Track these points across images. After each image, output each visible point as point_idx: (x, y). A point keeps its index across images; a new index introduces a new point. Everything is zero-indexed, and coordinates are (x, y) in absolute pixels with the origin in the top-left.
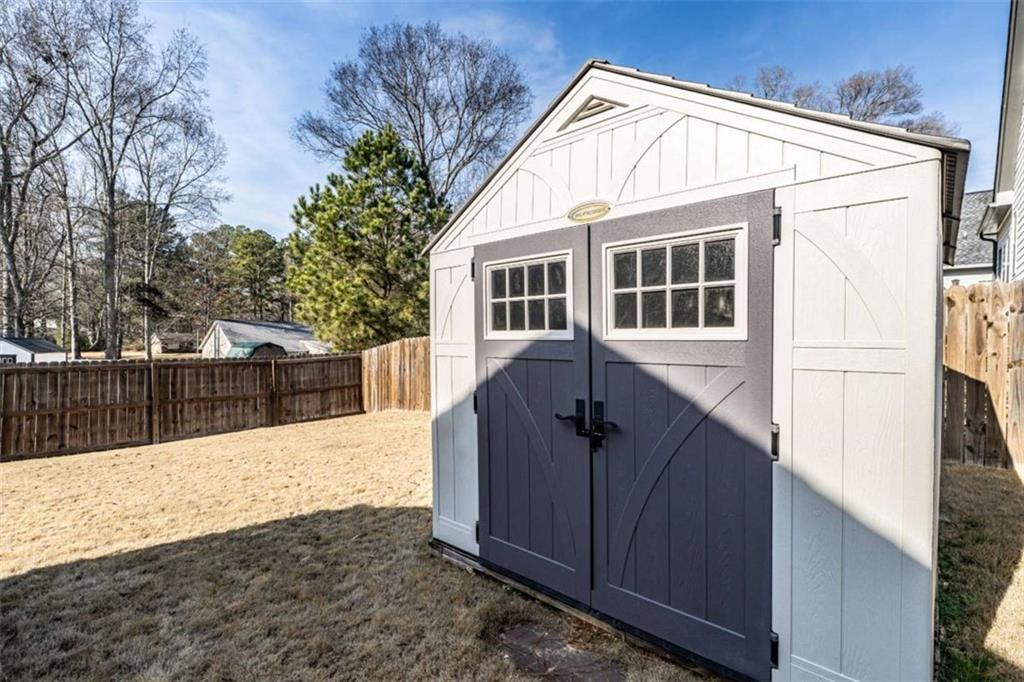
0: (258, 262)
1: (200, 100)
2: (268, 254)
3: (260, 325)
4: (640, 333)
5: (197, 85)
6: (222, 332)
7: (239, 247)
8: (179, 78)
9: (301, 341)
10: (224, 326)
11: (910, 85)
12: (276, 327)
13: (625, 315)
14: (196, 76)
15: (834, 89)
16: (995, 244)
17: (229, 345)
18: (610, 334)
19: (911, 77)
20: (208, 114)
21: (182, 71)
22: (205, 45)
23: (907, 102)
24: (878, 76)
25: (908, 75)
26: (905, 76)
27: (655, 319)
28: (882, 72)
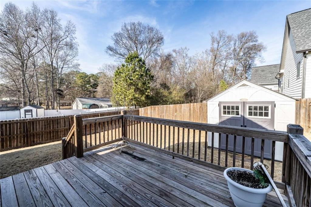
0: (84, 81)
1: (74, 40)
2: (86, 79)
3: (89, 99)
4: (253, 117)
5: (74, 36)
6: (79, 101)
7: (79, 77)
8: (69, 34)
9: (100, 103)
10: (79, 99)
11: (255, 35)
12: (92, 99)
13: (250, 114)
14: (73, 33)
15: (237, 36)
16: (279, 80)
17: (81, 105)
18: (247, 116)
19: (256, 33)
20: (78, 44)
21: (70, 32)
22: (75, 25)
23: (254, 40)
24: (248, 33)
25: (255, 33)
26: (254, 33)
27: (256, 114)
28: (249, 32)
